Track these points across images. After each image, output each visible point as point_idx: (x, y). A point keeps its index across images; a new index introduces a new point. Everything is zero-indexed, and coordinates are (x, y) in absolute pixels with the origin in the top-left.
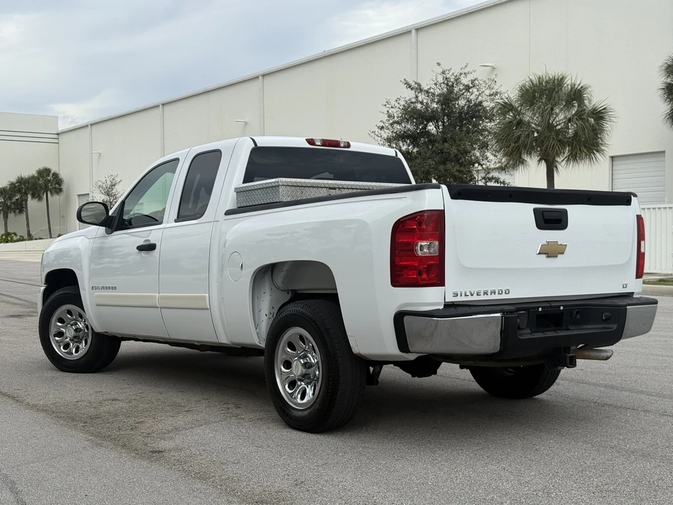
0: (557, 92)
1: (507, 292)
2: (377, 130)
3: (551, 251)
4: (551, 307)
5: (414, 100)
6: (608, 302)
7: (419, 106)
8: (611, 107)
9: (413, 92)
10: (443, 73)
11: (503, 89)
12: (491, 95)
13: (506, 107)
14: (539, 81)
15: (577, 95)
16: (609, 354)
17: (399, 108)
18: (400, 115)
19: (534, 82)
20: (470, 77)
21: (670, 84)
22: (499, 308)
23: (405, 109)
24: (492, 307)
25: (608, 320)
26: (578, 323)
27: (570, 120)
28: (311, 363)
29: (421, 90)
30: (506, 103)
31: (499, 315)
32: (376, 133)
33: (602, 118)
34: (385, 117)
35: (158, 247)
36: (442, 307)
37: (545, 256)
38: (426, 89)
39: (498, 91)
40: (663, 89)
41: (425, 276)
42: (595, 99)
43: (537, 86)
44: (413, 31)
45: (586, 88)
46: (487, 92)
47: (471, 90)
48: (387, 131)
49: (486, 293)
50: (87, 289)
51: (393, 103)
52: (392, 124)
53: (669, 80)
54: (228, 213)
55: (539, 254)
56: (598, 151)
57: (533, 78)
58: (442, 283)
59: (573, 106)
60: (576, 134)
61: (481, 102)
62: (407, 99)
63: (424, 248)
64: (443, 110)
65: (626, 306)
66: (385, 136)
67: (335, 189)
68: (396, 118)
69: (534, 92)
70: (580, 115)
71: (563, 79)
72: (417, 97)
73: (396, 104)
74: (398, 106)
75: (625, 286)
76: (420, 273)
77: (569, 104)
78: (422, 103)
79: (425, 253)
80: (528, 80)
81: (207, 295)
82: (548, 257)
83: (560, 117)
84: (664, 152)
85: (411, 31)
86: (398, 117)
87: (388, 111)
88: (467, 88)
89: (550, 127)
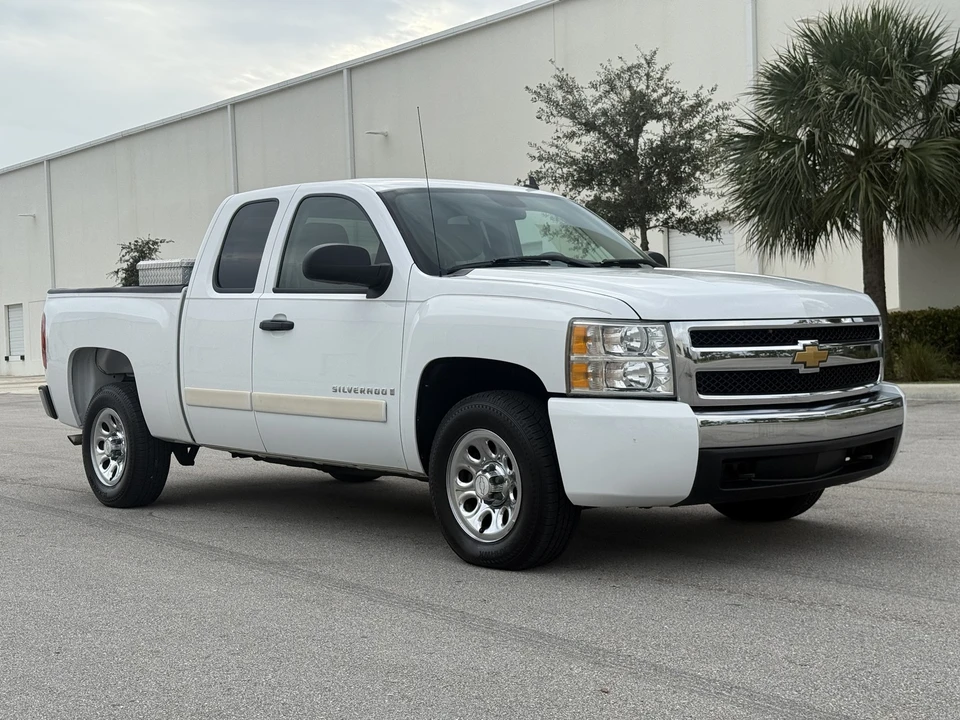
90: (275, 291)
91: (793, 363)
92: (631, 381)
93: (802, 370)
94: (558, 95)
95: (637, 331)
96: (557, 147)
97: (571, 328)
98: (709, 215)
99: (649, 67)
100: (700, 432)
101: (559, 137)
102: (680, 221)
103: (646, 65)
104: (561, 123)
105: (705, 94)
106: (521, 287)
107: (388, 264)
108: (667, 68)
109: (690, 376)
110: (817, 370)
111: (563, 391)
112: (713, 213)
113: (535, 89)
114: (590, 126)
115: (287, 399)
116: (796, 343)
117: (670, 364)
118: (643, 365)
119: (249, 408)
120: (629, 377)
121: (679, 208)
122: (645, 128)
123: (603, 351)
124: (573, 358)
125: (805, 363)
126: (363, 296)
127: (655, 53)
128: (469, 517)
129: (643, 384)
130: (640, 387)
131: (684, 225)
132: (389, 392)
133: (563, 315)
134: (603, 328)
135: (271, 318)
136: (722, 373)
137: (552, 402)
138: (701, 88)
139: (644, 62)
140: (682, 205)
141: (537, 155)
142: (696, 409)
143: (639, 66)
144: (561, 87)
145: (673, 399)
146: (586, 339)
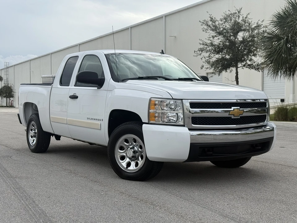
90: (75, 86)
91: (229, 115)
92: (171, 119)
93: (233, 117)
94: (210, 23)
95: (173, 102)
96: (211, 40)
97: (150, 100)
98: (259, 63)
99: (239, 13)
100: (190, 137)
101: (210, 37)
102: (249, 65)
103: (238, 13)
104: (210, 32)
105: (260, 23)
106: (140, 86)
107: (104, 78)
108: (249, 14)
109: (189, 118)
110: (239, 117)
111: (147, 122)
112: (260, 63)
113: (202, 21)
114: (220, 33)
115: (75, 121)
116: (231, 108)
117: (183, 114)
118: (175, 114)
119: (66, 123)
120: (170, 118)
121: (250, 61)
122: (238, 34)
123: (160, 109)
124: (150, 111)
125: (234, 115)
126: (96, 88)
127: (241, 9)
128: (122, 162)
129: (174, 120)
130: (174, 121)
131: (250, 66)
132: (101, 120)
133: (148, 96)
134: (161, 101)
135: (72, 95)
136: (205, 118)
137: (144, 125)
138: (259, 20)
139: (237, 12)
140: (251, 60)
141: (202, 43)
142: (190, 129)
143: (236, 13)
144: (211, 20)
145: (184, 126)
146: (155, 105)
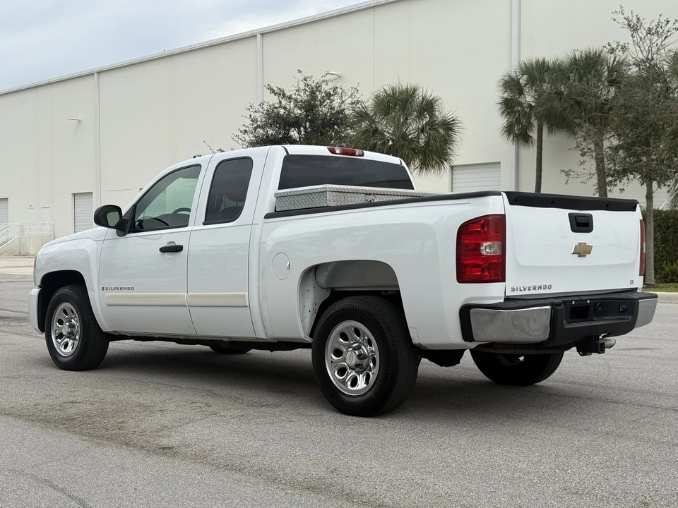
0: (410, 103)
1: (550, 287)
2: (240, 134)
3: (582, 251)
4: (581, 300)
5: (277, 105)
6: (623, 296)
7: (282, 111)
8: (459, 118)
9: (277, 97)
10: (305, 79)
11: (363, 98)
12: (352, 103)
13: (362, 115)
14: (393, 91)
15: (428, 106)
16: (613, 343)
17: (263, 113)
18: (264, 120)
19: (388, 92)
20: (331, 85)
21: (507, 99)
22: (549, 301)
23: (268, 113)
24: (543, 300)
25: (624, 312)
26: (600, 315)
27: (422, 130)
28: (365, 354)
29: (284, 95)
30: (361, 111)
31: (548, 307)
32: (240, 137)
33: (451, 129)
34: (248, 122)
35: (185, 249)
36: (502, 301)
37: (577, 255)
38: (288, 94)
39: (360, 99)
40: (501, 103)
41: (487, 273)
42: (445, 110)
43: (391, 96)
44: (259, 36)
45: (437, 100)
46: (349, 101)
47: (332, 98)
48: (251, 135)
49: (534, 288)
50: (96, 289)
51: (257, 107)
52: (255, 129)
53: (506, 95)
54: (268, 216)
55: (573, 253)
56: (445, 161)
57: (387, 89)
58: (504, 280)
59: (425, 117)
60: (427, 143)
61: (343, 110)
62: (271, 103)
63: (487, 249)
64: (307, 116)
65: (638, 299)
66: (248, 139)
67: (370, 194)
68: (259, 123)
69: (389, 101)
70: (432, 125)
71: (415, 90)
72: (280, 102)
73: (260, 109)
74: (262, 110)
75: (632, 282)
76: (483, 271)
77: (420, 116)
78: (285, 108)
79: (487, 252)
80: (382, 90)
81: (247, 293)
82: (580, 256)
83: (413, 127)
84: (499, 163)
85: (256, 36)
86: (261, 122)
87: (251, 116)
88: (329, 95)
89: (404, 136)
